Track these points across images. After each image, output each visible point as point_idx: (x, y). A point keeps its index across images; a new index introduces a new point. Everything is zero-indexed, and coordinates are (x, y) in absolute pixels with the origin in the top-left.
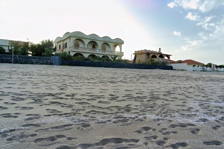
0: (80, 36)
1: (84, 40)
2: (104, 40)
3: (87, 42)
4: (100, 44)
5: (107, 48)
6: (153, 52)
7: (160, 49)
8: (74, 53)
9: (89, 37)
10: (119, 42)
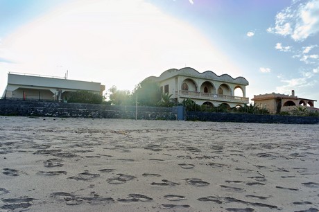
0: (192, 74)
1: (196, 81)
2: (223, 79)
3: (199, 83)
4: (217, 85)
5: (225, 92)
6: (284, 97)
7: (293, 91)
8: (182, 100)
9: (203, 76)
10: (242, 83)
